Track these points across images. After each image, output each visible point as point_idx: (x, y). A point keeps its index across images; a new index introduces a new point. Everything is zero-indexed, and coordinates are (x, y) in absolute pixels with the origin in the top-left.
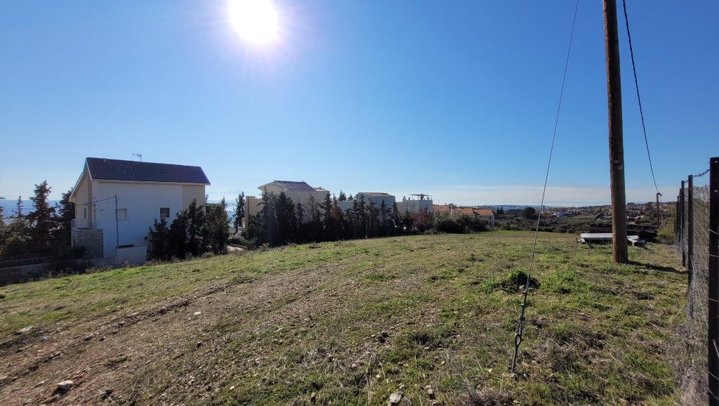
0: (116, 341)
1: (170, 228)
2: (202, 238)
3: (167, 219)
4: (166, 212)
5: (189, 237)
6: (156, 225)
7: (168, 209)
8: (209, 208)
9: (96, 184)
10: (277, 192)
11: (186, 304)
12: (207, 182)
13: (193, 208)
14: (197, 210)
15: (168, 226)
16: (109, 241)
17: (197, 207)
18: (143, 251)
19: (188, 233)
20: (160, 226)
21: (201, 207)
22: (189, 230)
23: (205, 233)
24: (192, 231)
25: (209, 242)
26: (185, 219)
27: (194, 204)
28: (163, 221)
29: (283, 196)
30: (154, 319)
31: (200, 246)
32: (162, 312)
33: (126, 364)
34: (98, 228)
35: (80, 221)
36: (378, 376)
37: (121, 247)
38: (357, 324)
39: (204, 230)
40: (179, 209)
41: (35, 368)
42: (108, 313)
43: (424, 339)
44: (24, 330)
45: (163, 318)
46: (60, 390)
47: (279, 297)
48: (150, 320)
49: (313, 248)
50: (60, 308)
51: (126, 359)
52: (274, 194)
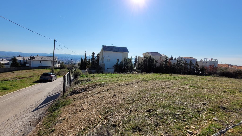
0: (120, 89)
3: (119, 62)
4: (118, 60)
5: (124, 67)
7: (118, 59)
8: (128, 59)
9: (104, 52)
10: (149, 56)
11: (132, 84)
12: (128, 52)
13: (125, 59)
15: (119, 64)
16: (106, 67)
17: (126, 59)
18: (113, 70)
19: (123, 66)
20: (117, 64)
21: (127, 59)
23: (127, 67)
25: (128, 70)
26: (123, 62)
27: (125, 58)
28: (118, 62)
29: (151, 57)
31: (126, 70)
32: (127, 84)
34: (104, 63)
35: (100, 61)
36: (206, 113)
37: (109, 68)
38: (192, 98)
39: (127, 66)
40: (121, 59)
41: (107, 90)
42: (116, 83)
43: (224, 108)
44: (103, 83)
45: (128, 86)
46: (114, 95)
47: (158, 87)
48: (125, 86)
49: (161, 75)
50: (106, 80)
51: (124, 93)
52: (148, 56)
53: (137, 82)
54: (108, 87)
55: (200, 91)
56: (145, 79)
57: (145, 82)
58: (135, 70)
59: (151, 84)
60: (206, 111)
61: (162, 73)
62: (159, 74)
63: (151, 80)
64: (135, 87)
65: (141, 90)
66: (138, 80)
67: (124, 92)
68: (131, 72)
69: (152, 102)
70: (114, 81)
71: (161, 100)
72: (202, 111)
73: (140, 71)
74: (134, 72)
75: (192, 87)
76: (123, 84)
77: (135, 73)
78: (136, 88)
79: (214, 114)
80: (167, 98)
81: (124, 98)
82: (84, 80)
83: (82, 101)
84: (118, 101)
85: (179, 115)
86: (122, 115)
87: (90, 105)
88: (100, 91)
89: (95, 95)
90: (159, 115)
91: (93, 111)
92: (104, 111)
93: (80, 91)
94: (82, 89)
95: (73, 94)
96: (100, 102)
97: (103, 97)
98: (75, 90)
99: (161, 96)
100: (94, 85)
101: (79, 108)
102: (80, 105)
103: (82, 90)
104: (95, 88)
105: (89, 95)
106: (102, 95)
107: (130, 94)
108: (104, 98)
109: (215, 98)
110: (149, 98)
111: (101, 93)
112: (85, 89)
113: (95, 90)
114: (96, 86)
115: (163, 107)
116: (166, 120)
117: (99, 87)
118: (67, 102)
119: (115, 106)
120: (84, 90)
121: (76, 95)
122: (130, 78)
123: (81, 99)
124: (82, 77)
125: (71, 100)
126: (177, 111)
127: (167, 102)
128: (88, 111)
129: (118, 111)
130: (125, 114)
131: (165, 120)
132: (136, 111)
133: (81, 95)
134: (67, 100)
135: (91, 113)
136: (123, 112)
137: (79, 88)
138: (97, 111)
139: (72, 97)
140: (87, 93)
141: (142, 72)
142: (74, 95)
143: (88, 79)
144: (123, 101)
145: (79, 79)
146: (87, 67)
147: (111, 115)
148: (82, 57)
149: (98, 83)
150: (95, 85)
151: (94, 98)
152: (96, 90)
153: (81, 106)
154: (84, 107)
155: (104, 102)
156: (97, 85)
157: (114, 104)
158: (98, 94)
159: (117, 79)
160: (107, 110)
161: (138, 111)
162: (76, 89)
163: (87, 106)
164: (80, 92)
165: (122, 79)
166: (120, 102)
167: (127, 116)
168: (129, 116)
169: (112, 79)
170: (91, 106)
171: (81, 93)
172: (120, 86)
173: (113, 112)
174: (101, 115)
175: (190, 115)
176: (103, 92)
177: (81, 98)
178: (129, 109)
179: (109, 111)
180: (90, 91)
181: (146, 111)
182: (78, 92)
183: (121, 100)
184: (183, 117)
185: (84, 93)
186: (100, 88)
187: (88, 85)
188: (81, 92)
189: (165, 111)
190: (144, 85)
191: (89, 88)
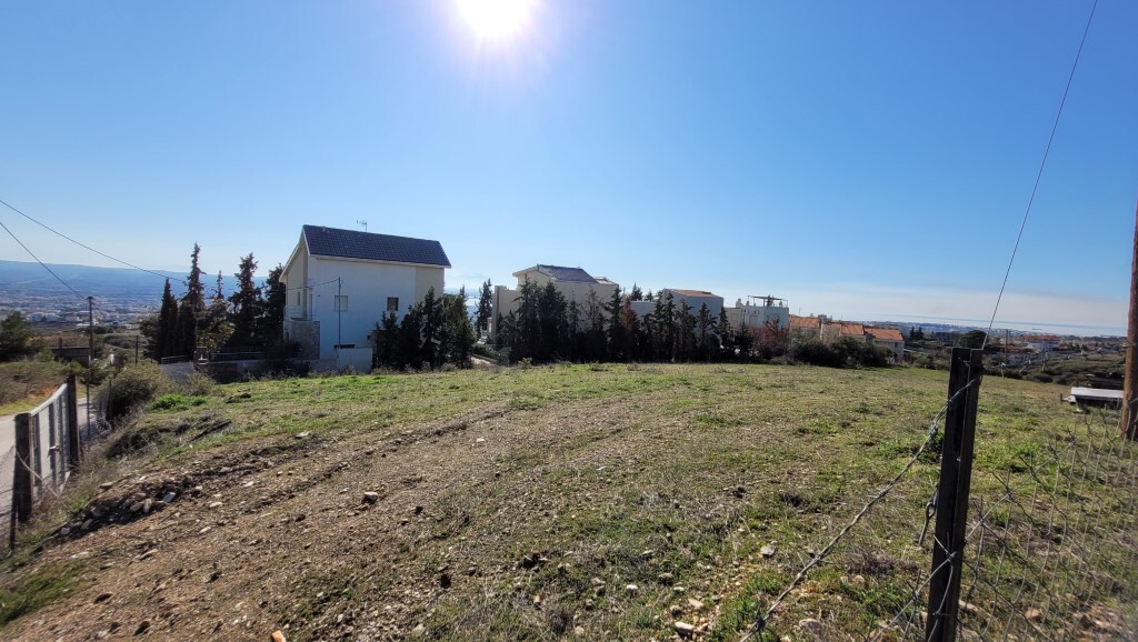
0: (400, 458)
1: (400, 327)
2: (439, 342)
3: (397, 314)
4: (393, 302)
5: (424, 340)
6: (384, 321)
7: (397, 299)
8: (447, 298)
9: (312, 259)
10: (543, 283)
11: (464, 427)
12: (447, 264)
13: (429, 300)
14: (435, 304)
15: (398, 323)
16: (327, 339)
17: (435, 299)
18: (368, 354)
19: (422, 335)
20: (390, 323)
21: (440, 300)
22: (425, 330)
23: (444, 335)
24: (429, 332)
25: (447, 350)
26: (420, 314)
27: (431, 294)
28: (392, 316)
29: (550, 289)
30: (432, 439)
31: (436, 354)
32: (438, 433)
33: (423, 485)
34: (315, 319)
35: (292, 307)
36: (741, 530)
37: (343, 347)
38: (699, 474)
39: (443, 332)
40: (411, 299)
41: (330, 476)
42: (378, 428)
43: (796, 501)
44: (302, 434)
45: (442, 440)
46: (367, 499)
47: (578, 432)
48: (428, 441)
49: (596, 370)
50: (321, 416)
51: (420, 480)
52: (538, 285)
53: (488, 417)
54: (331, 460)
55: (729, 438)
56: (523, 399)
57: (524, 413)
58: (480, 352)
59: (550, 422)
60: (741, 522)
61: (601, 362)
62: (587, 366)
63: (550, 399)
64: (479, 440)
65: (504, 453)
66: (492, 407)
67: (418, 477)
68: (464, 364)
69: (547, 515)
70: (368, 418)
71: (588, 500)
72: (728, 526)
73: (505, 352)
74: (477, 361)
75: (702, 423)
76: (419, 432)
77: (483, 367)
78: (481, 445)
79: (764, 529)
80: (609, 483)
81: (419, 510)
82: (182, 430)
83: (160, 561)
84: (387, 531)
85: (649, 557)
86: (400, 610)
87: (214, 578)
88: (283, 484)
89: (249, 512)
90: (573, 573)
91: (236, 614)
92: (307, 600)
93: (149, 501)
94: (161, 491)
95: (94, 528)
96: (282, 551)
97: (299, 520)
98: (108, 503)
99: (585, 477)
100: (247, 456)
101: (139, 611)
102: (148, 588)
103: (160, 497)
104: (249, 472)
105: (211, 518)
106: (296, 505)
107: (452, 485)
108: (308, 521)
109: (773, 462)
110: (534, 496)
111: (292, 497)
112: (186, 483)
113: (250, 484)
114: (255, 461)
115: (591, 530)
116: (601, 593)
117: (279, 463)
118: (46, 585)
119: (369, 559)
120: (179, 494)
121: (114, 534)
122: (456, 395)
123: (154, 551)
124: (165, 406)
125: (79, 567)
126: (642, 541)
127: (608, 504)
128: (202, 623)
129: (381, 594)
130: (419, 602)
131: (595, 596)
132: (472, 573)
133: (151, 525)
134: (45, 577)
135: (217, 629)
136: (407, 592)
137: (143, 487)
138: (264, 604)
139: (81, 551)
140: (200, 504)
141: (514, 360)
142: (101, 532)
143: (206, 419)
144: (412, 526)
145: (140, 425)
146: (206, 342)
147: (339, 624)
148: (167, 287)
149: (269, 442)
150: (254, 453)
151: (244, 534)
152: (259, 485)
153: (155, 598)
154: (172, 599)
155: (306, 548)
156: (266, 452)
157: (365, 549)
158: (269, 503)
159: (387, 407)
160: (320, 590)
161: (480, 575)
162: (117, 493)
163: (197, 592)
164: (147, 507)
165: (413, 404)
166: (399, 533)
167: (425, 610)
168: (433, 610)
169: (356, 409)
170: (221, 585)
171: (156, 515)
172: (402, 442)
173: (351, 607)
174: (287, 626)
175: (687, 552)
176: (301, 487)
177: (151, 546)
178: (441, 568)
179: (336, 594)
180: (219, 495)
181: (519, 567)
182: (133, 508)
183: (404, 524)
184: (665, 563)
185: (173, 509)
186: (285, 466)
187: (207, 457)
188: (155, 508)
189: (599, 549)
190: (521, 430)
191: (209, 474)
